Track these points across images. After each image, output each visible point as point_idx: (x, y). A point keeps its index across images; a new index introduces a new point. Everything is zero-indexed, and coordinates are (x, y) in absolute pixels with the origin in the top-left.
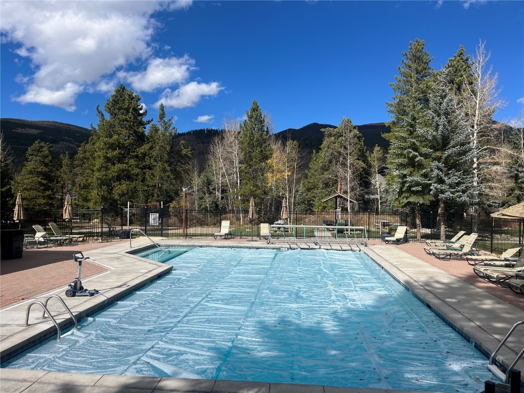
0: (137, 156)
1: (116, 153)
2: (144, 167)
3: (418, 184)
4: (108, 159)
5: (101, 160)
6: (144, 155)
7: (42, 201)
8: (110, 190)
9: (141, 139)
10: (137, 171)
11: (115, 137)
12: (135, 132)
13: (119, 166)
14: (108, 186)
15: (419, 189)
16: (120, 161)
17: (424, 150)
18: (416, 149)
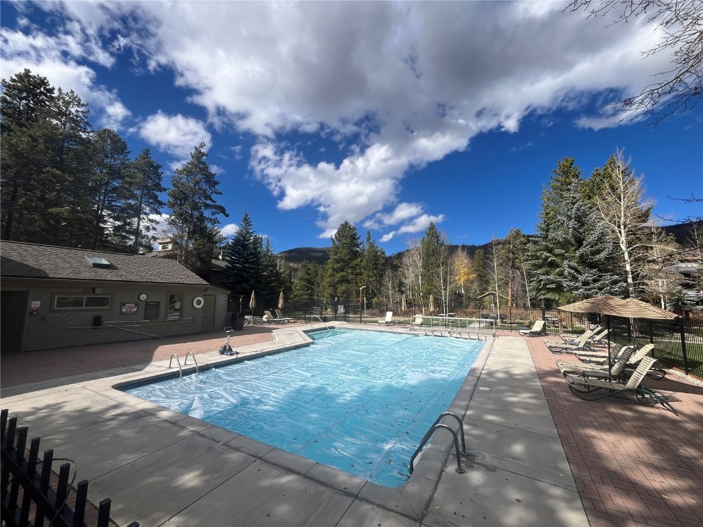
0: (352, 267)
1: (340, 265)
2: (357, 274)
3: (553, 282)
4: (334, 269)
5: (330, 270)
6: (357, 265)
7: (306, 297)
8: (335, 290)
9: (355, 255)
10: (351, 277)
11: (339, 255)
12: (351, 251)
13: (342, 274)
14: (334, 287)
15: (554, 286)
16: (342, 270)
17: (557, 251)
18: (550, 251)
